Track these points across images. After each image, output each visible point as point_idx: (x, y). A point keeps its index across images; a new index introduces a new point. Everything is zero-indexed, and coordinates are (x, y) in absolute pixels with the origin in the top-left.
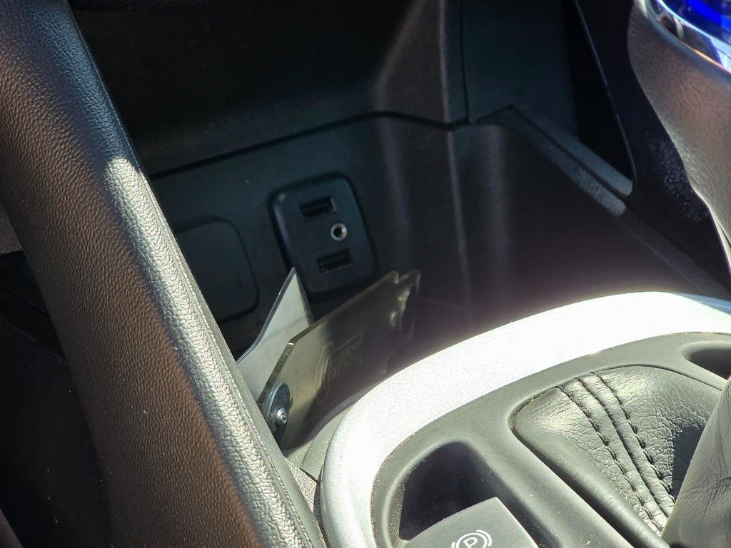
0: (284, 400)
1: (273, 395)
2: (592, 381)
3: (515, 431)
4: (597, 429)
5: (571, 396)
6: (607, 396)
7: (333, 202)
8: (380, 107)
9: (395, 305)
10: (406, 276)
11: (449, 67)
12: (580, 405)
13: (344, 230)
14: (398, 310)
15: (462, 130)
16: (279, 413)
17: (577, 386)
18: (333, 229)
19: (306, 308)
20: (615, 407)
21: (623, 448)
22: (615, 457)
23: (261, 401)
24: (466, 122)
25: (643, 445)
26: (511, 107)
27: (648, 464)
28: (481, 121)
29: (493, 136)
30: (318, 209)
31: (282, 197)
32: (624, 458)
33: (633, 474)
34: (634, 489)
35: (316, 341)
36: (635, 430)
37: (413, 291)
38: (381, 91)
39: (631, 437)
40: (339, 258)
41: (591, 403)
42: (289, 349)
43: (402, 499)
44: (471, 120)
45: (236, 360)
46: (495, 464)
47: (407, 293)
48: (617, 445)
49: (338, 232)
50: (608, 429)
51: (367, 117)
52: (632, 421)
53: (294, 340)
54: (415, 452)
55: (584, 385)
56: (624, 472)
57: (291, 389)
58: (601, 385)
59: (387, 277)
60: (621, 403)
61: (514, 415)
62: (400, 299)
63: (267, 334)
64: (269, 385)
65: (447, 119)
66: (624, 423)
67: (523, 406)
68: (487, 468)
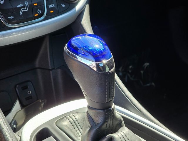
0: (15, 123)
1: (13, 122)
2: (71, 115)
3: (56, 125)
4: (71, 124)
5: (67, 118)
6: (74, 118)
7: (28, 86)
8: (37, 66)
9: (41, 106)
10: (43, 100)
11: (50, 58)
12: (68, 120)
13: (30, 92)
14: (41, 107)
15: (54, 70)
16: (15, 126)
17: (68, 116)
18: (28, 92)
19: (21, 106)
20: (75, 119)
21: (76, 127)
22: (75, 128)
23: (10, 124)
24: (54, 69)
25: (80, 126)
26: (63, 65)
27: (81, 129)
28: (57, 69)
29: (59, 71)
30: (25, 88)
31: (17, 86)
32: (76, 128)
33: (78, 131)
34: (78, 134)
35: (22, 112)
36: (78, 123)
37: (45, 103)
38: (37, 63)
39: (78, 125)
40: (29, 98)
41: (71, 119)
42: (16, 114)
43: (36, 139)
44: (55, 68)
45: (5, 117)
46: (52, 131)
47: (43, 104)
48: (75, 126)
49: (29, 92)
50: (73, 123)
51: (35, 69)
52: (78, 122)
53: (17, 112)
54: (38, 130)
55: (69, 116)
56: (76, 131)
57: (17, 121)
58: (73, 116)
59: (38, 100)
60: (76, 119)
61: (56, 122)
62: (42, 105)
63: (12, 111)
64: (12, 121)
65: (50, 68)
66: (77, 122)
67: (58, 121)
68: (50, 131)
